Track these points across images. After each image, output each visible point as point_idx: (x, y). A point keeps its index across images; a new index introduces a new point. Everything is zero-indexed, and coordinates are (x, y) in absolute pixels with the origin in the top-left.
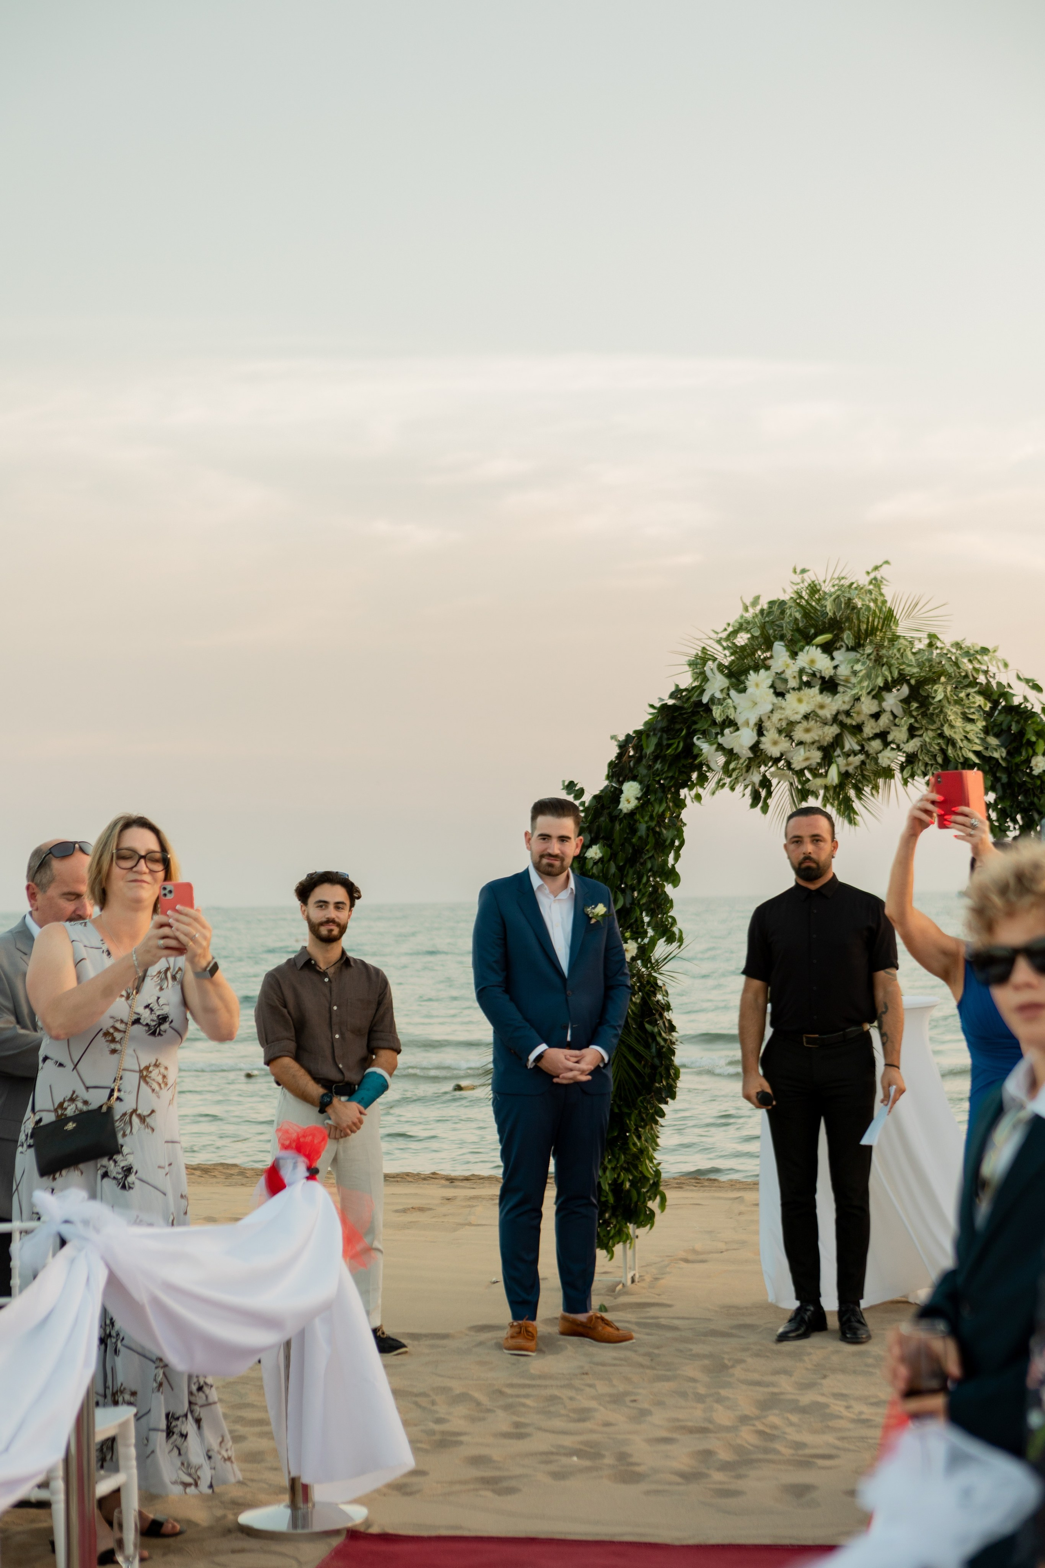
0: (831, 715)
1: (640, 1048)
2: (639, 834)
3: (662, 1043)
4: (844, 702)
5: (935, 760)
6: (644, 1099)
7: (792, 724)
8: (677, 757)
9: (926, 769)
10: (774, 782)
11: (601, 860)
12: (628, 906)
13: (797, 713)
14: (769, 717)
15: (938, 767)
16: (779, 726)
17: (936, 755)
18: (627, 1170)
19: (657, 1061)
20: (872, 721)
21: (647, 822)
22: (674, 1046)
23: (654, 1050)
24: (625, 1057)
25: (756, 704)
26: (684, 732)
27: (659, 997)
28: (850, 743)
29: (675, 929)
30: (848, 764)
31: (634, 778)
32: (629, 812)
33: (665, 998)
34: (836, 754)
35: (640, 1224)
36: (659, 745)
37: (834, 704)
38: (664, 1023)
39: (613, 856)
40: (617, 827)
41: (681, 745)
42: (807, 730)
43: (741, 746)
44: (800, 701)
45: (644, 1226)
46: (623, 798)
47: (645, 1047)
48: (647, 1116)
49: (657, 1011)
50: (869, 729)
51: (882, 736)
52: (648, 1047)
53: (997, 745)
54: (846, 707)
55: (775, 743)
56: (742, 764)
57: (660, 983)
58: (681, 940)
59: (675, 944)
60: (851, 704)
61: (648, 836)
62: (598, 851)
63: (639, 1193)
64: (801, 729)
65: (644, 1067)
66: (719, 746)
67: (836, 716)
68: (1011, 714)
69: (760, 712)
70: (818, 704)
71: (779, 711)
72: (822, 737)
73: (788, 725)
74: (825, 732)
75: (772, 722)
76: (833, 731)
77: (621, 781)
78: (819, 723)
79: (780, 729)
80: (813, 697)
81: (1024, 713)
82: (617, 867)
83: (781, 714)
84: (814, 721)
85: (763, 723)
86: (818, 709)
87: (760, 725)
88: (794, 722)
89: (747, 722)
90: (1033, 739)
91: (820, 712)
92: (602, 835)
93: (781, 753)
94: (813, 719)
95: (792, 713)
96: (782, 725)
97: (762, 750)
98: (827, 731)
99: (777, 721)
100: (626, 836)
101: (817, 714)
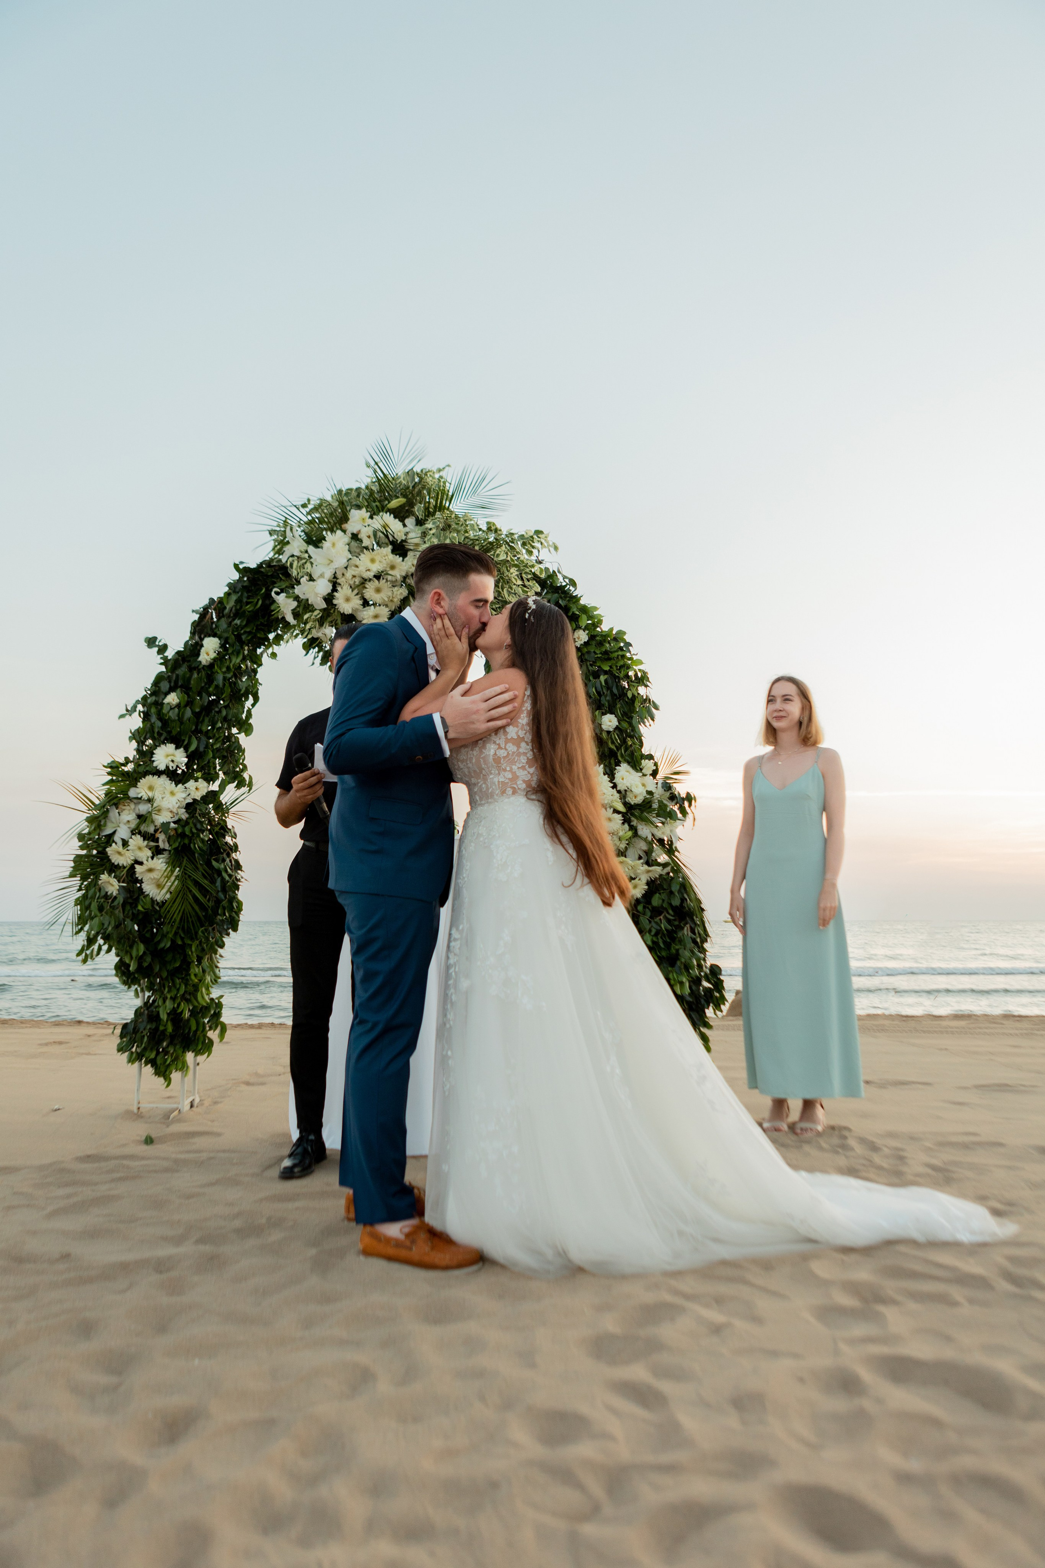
0: (401, 576)
1: (205, 882)
2: (215, 683)
3: (227, 878)
6: (206, 930)
7: (364, 581)
8: (255, 615)
11: (178, 706)
12: (202, 749)
13: (369, 570)
14: (343, 574)
16: (352, 583)
18: (188, 1001)
19: (221, 895)
21: (224, 673)
22: (239, 883)
23: (218, 883)
24: (190, 891)
25: (332, 562)
26: (263, 591)
27: (228, 839)
29: (246, 775)
31: (214, 635)
32: (207, 664)
33: (234, 839)
35: (198, 1053)
36: (238, 601)
37: (404, 563)
38: (231, 861)
39: (190, 703)
40: (195, 675)
41: (260, 602)
42: (378, 590)
43: (316, 594)
44: (373, 561)
45: (202, 1054)
46: (203, 650)
47: (211, 883)
48: (207, 946)
49: (225, 850)
52: (213, 882)
55: (348, 600)
56: (316, 616)
57: (230, 827)
58: (250, 785)
59: (244, 789)
61: (224, 685)
62: (177, 699)
63: (198, 1023)
64: (373, 587)
65: (209, 901)
66: (297, 598)
67: (405, 578)
68: (558, 593)
69: (335, 567)
70: (387, 564)
71: (353, 568)
72: (391, 598)
73: (360, 582)
74: (393, 594)
75: (346, 579)
76: (401, 593)
77: (202, 636)
78: (389, 583)
79: (353, 587)
80: (384, 556)
81: (568, 593)
82: (193, 712)
83: (355, 571)
84: (385, 580)
85: (337, 579)
86: (388, 569)
87: (335, 580)
88: (366, 580)
89: (322, 576)
90: (577, 613)
91: (390, 572)
92: (180, 684)
93: (353, 610)
94: (383, 579)
95: (364, 571)
96: (355, 582)
97: (336, 605)
98: (395, 593)
99: (350, 578)
100: (203, 685)
101: (388, 574)
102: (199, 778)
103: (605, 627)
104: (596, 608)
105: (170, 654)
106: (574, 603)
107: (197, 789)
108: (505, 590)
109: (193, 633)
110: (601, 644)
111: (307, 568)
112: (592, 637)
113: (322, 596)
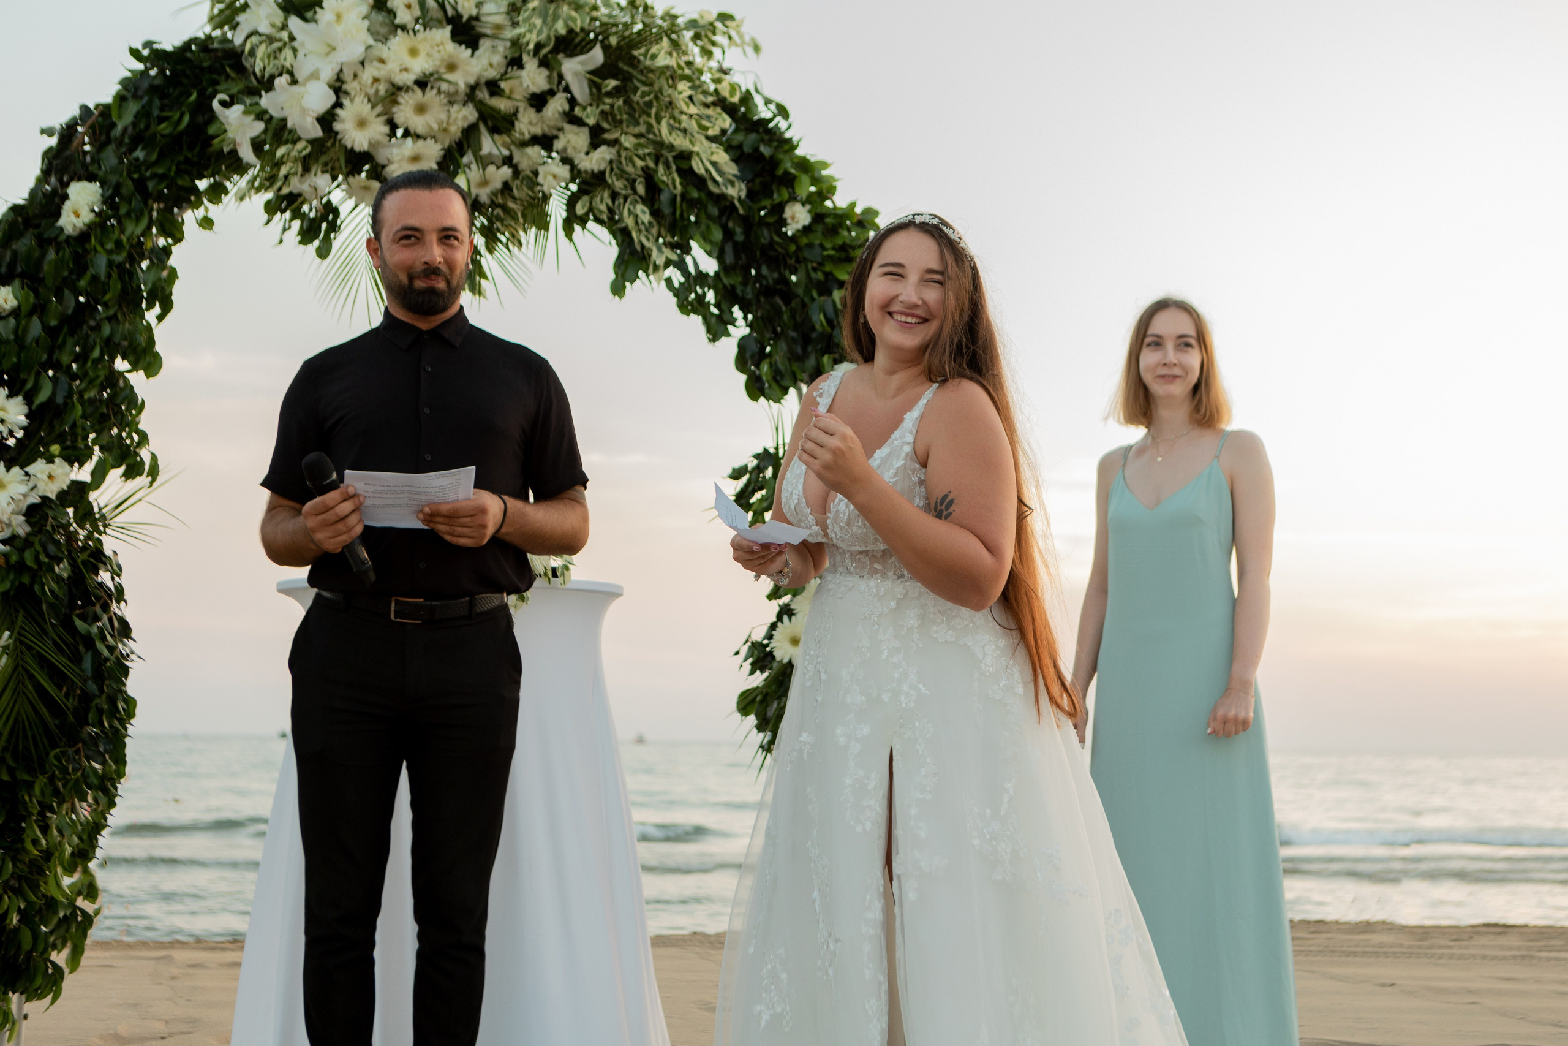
0: (467, 84)
1: (61, 661)
2: (91, 271)
3: (106, 653)
4: (491, 65)
5: (634, 189)
6: (63, 753)
7: (396, 90)
8: (175, 143)
9: (614, 202)
10: (344, 210)
11: (15, 312)
12: (59, 400)
13: (406, 70)
14: (355, 76)
15: (639, 199)
16: (371, 92)
17: (634, 181)
18: (18, 892)
19: (92, 687)
20: (532, 112)
21: (110, 252)
22: (127, 663)
23: (87, 663)
24: (31, 677)
25: (334, 49)
26: (194, 97)
27: (105, 577)
28: (488, 145)
29: (145, 454)
30: (484, 183)
31: (91, 178)
32: (75, 234)
33: (116, 578)
34: (465, 160)
35: (32, 994)
36: (143, 114)
37: (474, 61)
38: (110, 620)
39: (39, 309)
40: (51, 255)
41: (186, 119)
42: (421, 109)
43: (304, 111)
44: (413, 52)
45: (41, 997)
46: (67, 207)
47: (70, 660)
48: (64, 786)
49: (98, 598)
50: (527, 123)
51: (544, 141)
52: (77, 660)
53: (735, 176)
54: (492, 74)
55: (362, 124)
56: (300, 152)
57: (108, 551)
58: (154, 472)
59: (143, 480)
60: (503, 70)
61: (109, 276)
62: (11, 297)
63: (36, 934)
64: (411, 102)
65: (67, 696)
66: (262, 115)
67: (473, 88)
68: (758, 132)
69: (340, 60)
70: (442, 61)
71: (376, 63)
72: (445, 125)
73: (387, 91)
74: (449, 116)
75: (360, 83)
76: (465, 118)
77: (65, 179)
78: (443, 96)
79: (373, 99)
80: (438, 46)
81: (775, 134)
82: (46, 327)
83: (379, 69)
84: (435, 91)
85: (343, 82)
86: (443, 70)
87: (338, 84)
88: (400, 89)
89: (315, 76)
90: (793, 171)
91: (449, 76)
92: (19, 270)
93: (370, 143)
94: (432, 88)
95: (397, 70)
96: (377, 91)
97: (337, 133)
98: (454, 115)
99: (370, 81)
100: (66, 274)
101: (441, 79)
102: (55, 456)
103: (840, 200)
104: (825, 165)
106: (786, 152)
107: (50, 477)
108: (664, 123)
109: (46, 173)
110: (833, 231)
111: (285, 59)
112: (818, 217)
113: (315, 115)
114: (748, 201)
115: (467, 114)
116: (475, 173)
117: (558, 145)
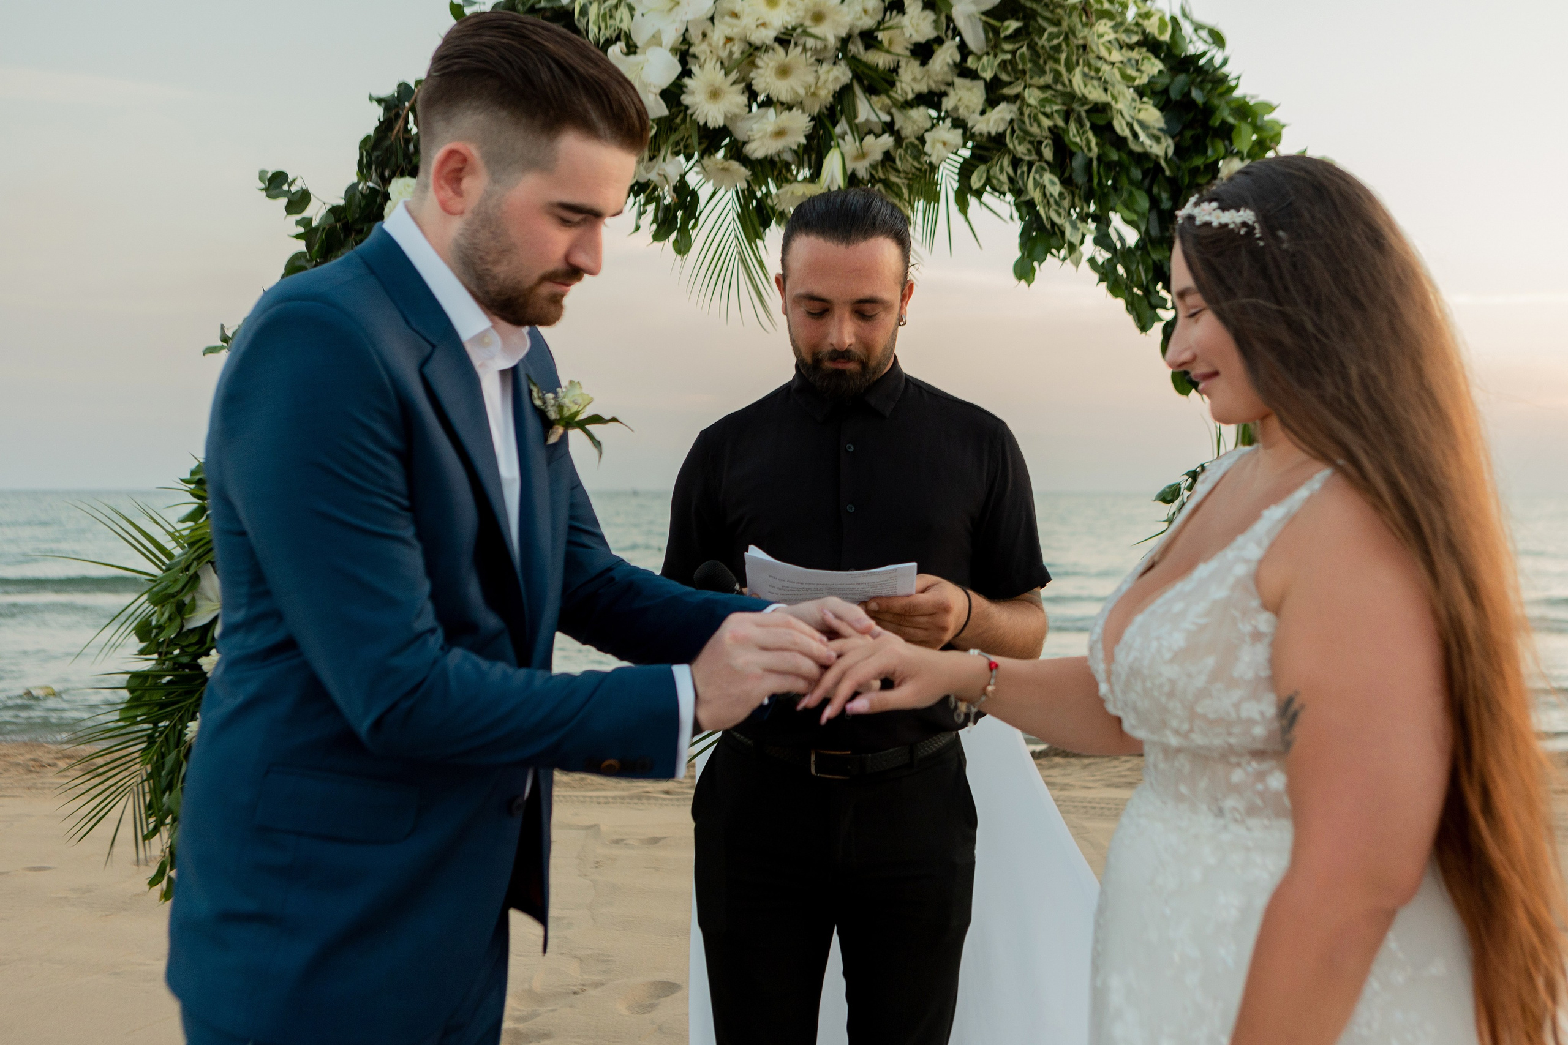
0: (836, 37)
4: (865, 11)
5: (1039, 153)
7: (753, 50)
9: (1015, 171)
10: (703, 195)
13: (764, 25)
14: (704, 35)
15: (1046, 166)
16: (724, 54)
17: (1040, 143)
20: (915, 64)
25: (677, 4)
28: (866, 110)
30: (862, 155)
34: (838, 130)
37: (846, 9)
42: (784, 71)
43: (645, 85)
44: (772, 2)
50: (910, 80)
51: (931, 99)
53: (1160, 130)
54: (868, 22)
55: (715, 94)
60: (879, 17)
64: (772, 64)
67: (844, 42)
68: (1187, 71)
69: (685, 18)
70: (807, 10)
71: (727, 19)
72: (812, 89)
73: (742, 53)
74: (818, 78)
75: (710, 45)
76: (836, 79)
77: (387, 173)
78: (809, 54)
79: (726, 64)
81: (1207, 72)
83: (732, 26)
84: (799, 49)
85: (690, 45)
86: (808, 23)
87: (684, 47)
88: (757, 48)
89: (656, 40)
90: (1231, 120)
91: (814, 30)
93: (726, 116)
94: (796, 44)
95: (754, 26)
96: (731, 53)
97: (687, 108)
98: (823, 77)
99: (722, 42)
101: (805, 33)
104: (1270, 108)
105: (316, 212)
106: (1221, 95)
108: (1078, 71)
109: (363, 168)
111: (621, 20)
113: (658, 91)
114: (1175, 158)
115: (839, 75)
116: (850, 144)
117: (948, 104)
